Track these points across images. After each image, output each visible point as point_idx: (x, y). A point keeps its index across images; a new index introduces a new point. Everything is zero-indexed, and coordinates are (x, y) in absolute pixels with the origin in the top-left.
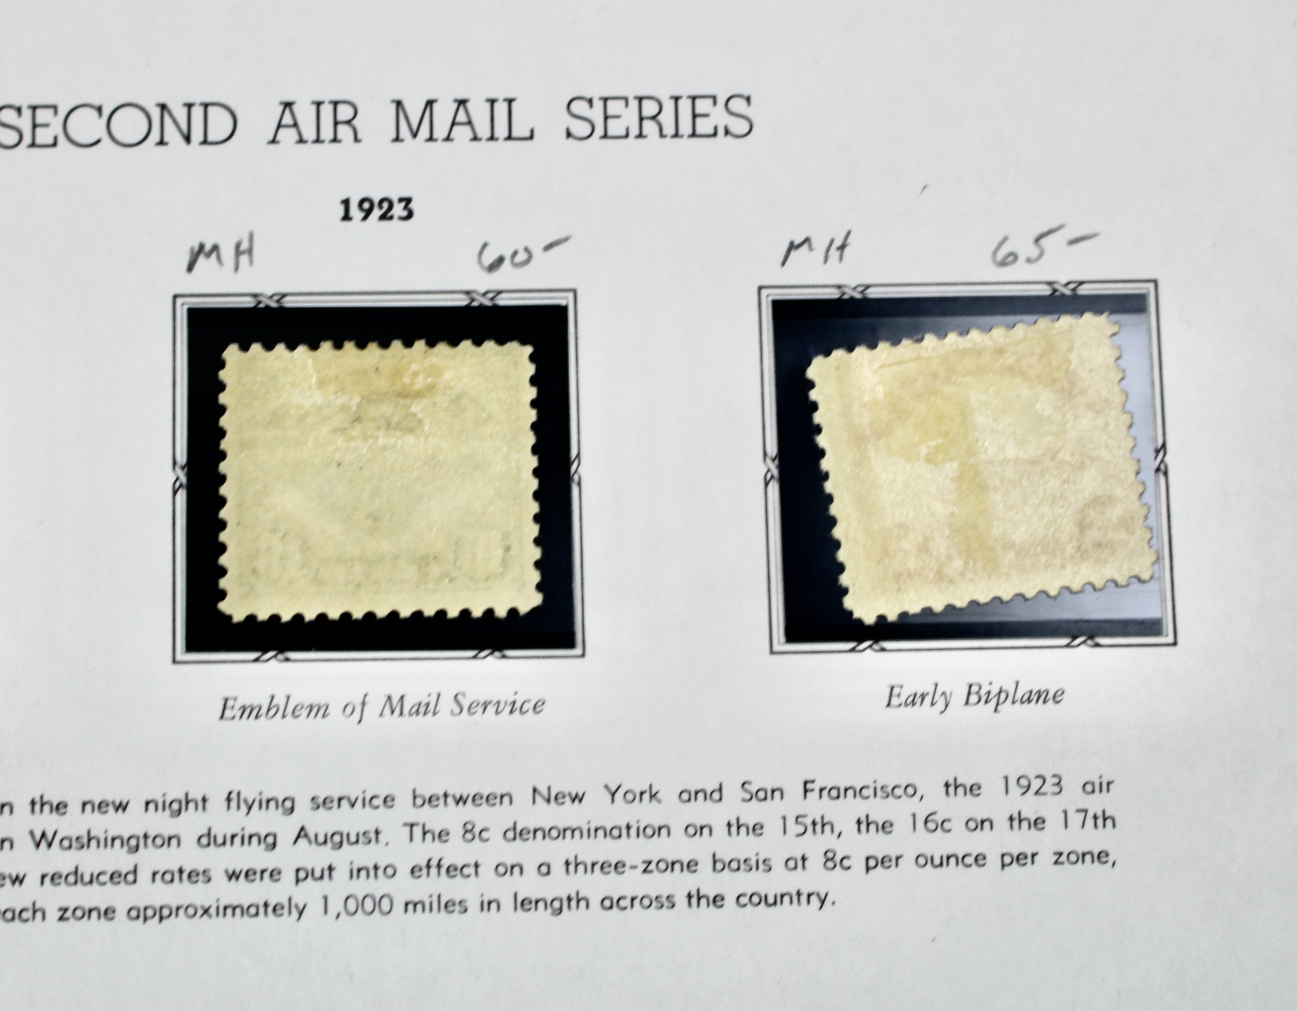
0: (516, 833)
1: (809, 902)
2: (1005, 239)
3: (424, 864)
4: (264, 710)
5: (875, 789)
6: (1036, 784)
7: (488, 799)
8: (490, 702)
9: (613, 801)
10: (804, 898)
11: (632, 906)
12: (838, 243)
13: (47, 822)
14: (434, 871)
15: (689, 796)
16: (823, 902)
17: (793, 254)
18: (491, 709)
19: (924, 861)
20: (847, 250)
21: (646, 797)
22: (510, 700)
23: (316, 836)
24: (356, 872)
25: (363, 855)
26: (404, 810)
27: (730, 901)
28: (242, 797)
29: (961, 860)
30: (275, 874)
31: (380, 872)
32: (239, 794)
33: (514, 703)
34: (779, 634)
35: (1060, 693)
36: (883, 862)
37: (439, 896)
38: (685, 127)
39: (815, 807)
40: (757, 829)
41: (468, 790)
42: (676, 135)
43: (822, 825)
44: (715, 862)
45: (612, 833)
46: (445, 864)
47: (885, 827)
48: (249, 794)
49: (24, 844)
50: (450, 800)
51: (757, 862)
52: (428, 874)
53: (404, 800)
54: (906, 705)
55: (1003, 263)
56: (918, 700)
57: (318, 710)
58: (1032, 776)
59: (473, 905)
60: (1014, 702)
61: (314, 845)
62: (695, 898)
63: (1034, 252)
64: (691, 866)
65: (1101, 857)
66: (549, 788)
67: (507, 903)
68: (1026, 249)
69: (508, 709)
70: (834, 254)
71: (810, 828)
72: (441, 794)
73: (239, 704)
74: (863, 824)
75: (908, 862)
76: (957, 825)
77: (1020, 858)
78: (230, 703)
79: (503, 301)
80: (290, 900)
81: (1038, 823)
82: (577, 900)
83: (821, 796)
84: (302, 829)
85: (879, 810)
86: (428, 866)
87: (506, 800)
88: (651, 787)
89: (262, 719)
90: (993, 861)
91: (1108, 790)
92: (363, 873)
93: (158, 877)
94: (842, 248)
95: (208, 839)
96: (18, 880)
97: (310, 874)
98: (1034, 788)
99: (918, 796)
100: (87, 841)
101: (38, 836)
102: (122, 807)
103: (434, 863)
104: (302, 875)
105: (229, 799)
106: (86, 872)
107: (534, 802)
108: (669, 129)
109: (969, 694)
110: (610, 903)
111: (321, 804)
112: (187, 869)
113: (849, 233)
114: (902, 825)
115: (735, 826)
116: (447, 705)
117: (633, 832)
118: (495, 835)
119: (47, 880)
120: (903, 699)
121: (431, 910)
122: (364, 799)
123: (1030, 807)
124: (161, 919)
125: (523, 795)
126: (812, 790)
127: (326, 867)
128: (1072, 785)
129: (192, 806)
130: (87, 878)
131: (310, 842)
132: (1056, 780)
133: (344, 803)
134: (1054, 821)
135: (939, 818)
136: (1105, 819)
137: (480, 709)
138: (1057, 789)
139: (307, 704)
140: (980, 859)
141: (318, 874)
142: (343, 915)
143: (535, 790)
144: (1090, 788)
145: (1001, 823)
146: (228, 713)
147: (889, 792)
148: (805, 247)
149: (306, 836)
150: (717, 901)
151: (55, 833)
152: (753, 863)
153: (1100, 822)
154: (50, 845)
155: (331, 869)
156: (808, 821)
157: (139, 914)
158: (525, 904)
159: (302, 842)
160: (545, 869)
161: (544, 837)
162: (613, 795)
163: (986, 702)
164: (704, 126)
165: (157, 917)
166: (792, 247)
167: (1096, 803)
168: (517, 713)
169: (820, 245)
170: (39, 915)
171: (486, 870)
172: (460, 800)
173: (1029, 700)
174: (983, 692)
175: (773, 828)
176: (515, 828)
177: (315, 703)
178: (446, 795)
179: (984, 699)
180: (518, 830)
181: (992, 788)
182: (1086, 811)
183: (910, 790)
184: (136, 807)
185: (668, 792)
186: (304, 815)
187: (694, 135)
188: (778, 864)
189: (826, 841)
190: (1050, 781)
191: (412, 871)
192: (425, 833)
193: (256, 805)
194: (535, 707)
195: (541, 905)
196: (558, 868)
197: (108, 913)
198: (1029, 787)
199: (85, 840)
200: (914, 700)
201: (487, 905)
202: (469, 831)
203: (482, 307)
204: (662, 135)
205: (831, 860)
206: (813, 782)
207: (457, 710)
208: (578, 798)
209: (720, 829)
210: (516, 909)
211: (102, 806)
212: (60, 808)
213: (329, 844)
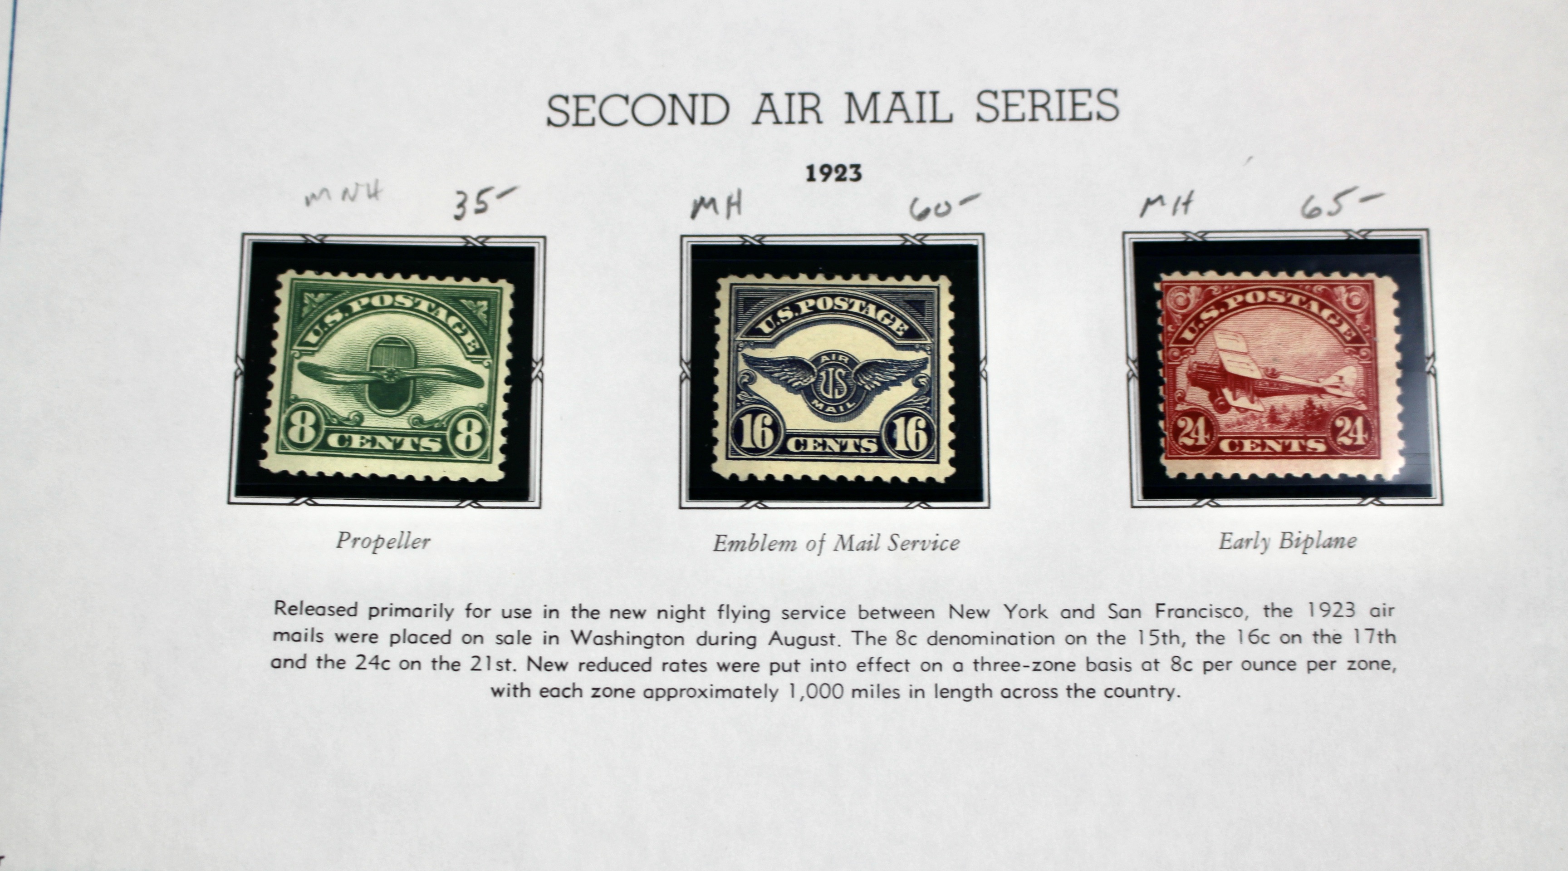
0: (938, 640)
1: (1160, 696)
2: (1312, 197)
3: (866, 661)
4: (747, 545)
5: (1211, 610)
6: (1334, 608)
7: (918, 614)
8: (918, 541)
9: (1011, 617)
10: (1156, 692)
11: (1025, 696)
12: (1184, 200)
13: (584, 624)
14: (874, 666)
15: (1068, 614)
16: (1170, 695)
17: (1150, 208)
18: (918, 546)
19: (1248, 665)
20: (1191, 206)
21: (1036, 614)
22: (933, 540)
23: (786, 638)
24: (816, 666)
25: (821, 654)
26: (852, 621)
27: (1099, 694)
28: (731, 608)
29: (1276, 665)
30: (755, 667)
31: (834, 667)
32: (728, 606)
33: (936, 541)
34: (1138, 493)
35: (1353, 540)
36: (1218, 666)
37: (878, 685)
38: (1067, 113)
39: (1165, 624)
40: (1120, 640)
41: (901, 607)
42: (1061, 119)
43: (1170, 637)
44: (1088, 663)
45: (1011, 640)
46: (883, 661)
47: (1219, 640)
48: (736, 607)
49: (567, 639)
50: (887, 614)
51: (1121, 664)
52: (870, 670)
53: (852, 613)
54: (1235, 548)
55: (1310, 216)
56: (1244, 544)
57: (788, 545)
58: (1331, 603)
59: (904, 693)
60: (1317, 547)
61: (785, 646)
62: (1073, 690)
63: (1334, 207)
64: (1070, 666)
65: (1385, 665)
66: (962, 606)
67: (930, 691)
68: (1328, 205)
69: (932, 546)
70: (1180, 208)
71: (1161, 639)
72: (880, 609)
73: (728, 540)
74: (1202, 637)
75: (1236, 667)
76: (1274, 639)
77: (1322, 665)
78: (722, 539)
79: (929, 242)
80: (766, 685)
81: (1336, 638)
82: (985, 690)
83: (1169, 616)
84: (776, 633)
85: (1214, 626)
86: (870, 663)
87: (930, 614)
88: (1040, 606)
89: (746, 551)
90: (1302, 666)
91: (1390, 615)
92: (821, 667)
93: (667, 666)
94: (1187, 203)
95: (705, 640)
96: (562, 667)
97: (781, 667)
98: (1333, 611)
99: (1243, 617)
100: (613, 639)
101: (577, 634)
102: (640, 614)
103: (874, 661)
104: (775, 668)
105: (720, 611)
106: (613, 661)
107: (951, 617)
108: (1055, 114)
109: (1284, 539)
110: (1008, 693)
111: (788, 615)
112: (689, 661)
113: (1192, 192)
114: (1232, 637)
115: (1104, 637)
116: (885, 542)
117: (1026, 640)
118: (921, 641)
119: (584, 667)
120: (1232, 543)
121: (872, 696)
122: (822, 612)
123: (1330, 626)
124: (669, 697)
125: (942, 611)
126: (1163, 611)
127: (793, 661)
128: (1362, 609)
129: (693, 614)
130: (614, 667)
131: (782, 644)
132: (1350, 606)
133: (807, 614)
134: (1348, 637)
135: (1259, 633)
136: (1388, 636)
137: (910, 546)
138: (1350, 613)
139: (779, 540)
140: (1291, 665)
141: (787, 667)
142: (806, 698)
143: (952, 607)
144: (1375, 612)
145: (1308, 638)
146: (721, 547)
147: (1221, 613)
148: (1158, 203)
149: (779, 639)
150: (1090, 693)
151: (591, 632)
152: (1117, 665)
153: (1384, 638)
154: (586, 641)
155: (797, 663)
156: (1159, 634)
157: (652, 694)
158: (943, 693)
159: (776, 642)
160: (958, 667)
161: (958, 644)
162: (1011, 611)
163: (1297, 546)
164: (1081, 112)
165: (666, 697)
166: (1149, 202)
167: (1380, 624)
168: (938, 550)
169: (1170, 201)
170: (577, 692)
171: (914, 667)
172: (895, 614)
173: (1329, 546)
174: (1293, 539)
175: (1132, 639)
176: (935, 637)
177: (785, 540)
178: (884, 610)
179: (1295, 543)
180: (939, 637)
181: (1301, 611)
182: (1372, 629)
183: (1238, 612)
184: (651, 614)
185: (1053, 611)
186: (777, 623)
187: (1074, 119)
188: (1136, 666)
189: (1174, 649)
190: (1346, 606)
191: (858, 667)
192: (868, 638)
193: (741, 615)
194: (952, 545)
195: (956, 693)
196: (969, 666)
197: (630, 693)
198: (1329, 611)
199: (612, 639)
200: (1242, 544)
201: (915, 693)
202: (902, 638)
203: (913, 246)
204: (1050, 119)
205: (1177, 664)
206: (1163, 604)
207: (892, 546)
208: (984, 614)
209: (1092, 639)
210: (936, 697)
211: (625, 614)
212: (594, 614)
213: (796, 645)
